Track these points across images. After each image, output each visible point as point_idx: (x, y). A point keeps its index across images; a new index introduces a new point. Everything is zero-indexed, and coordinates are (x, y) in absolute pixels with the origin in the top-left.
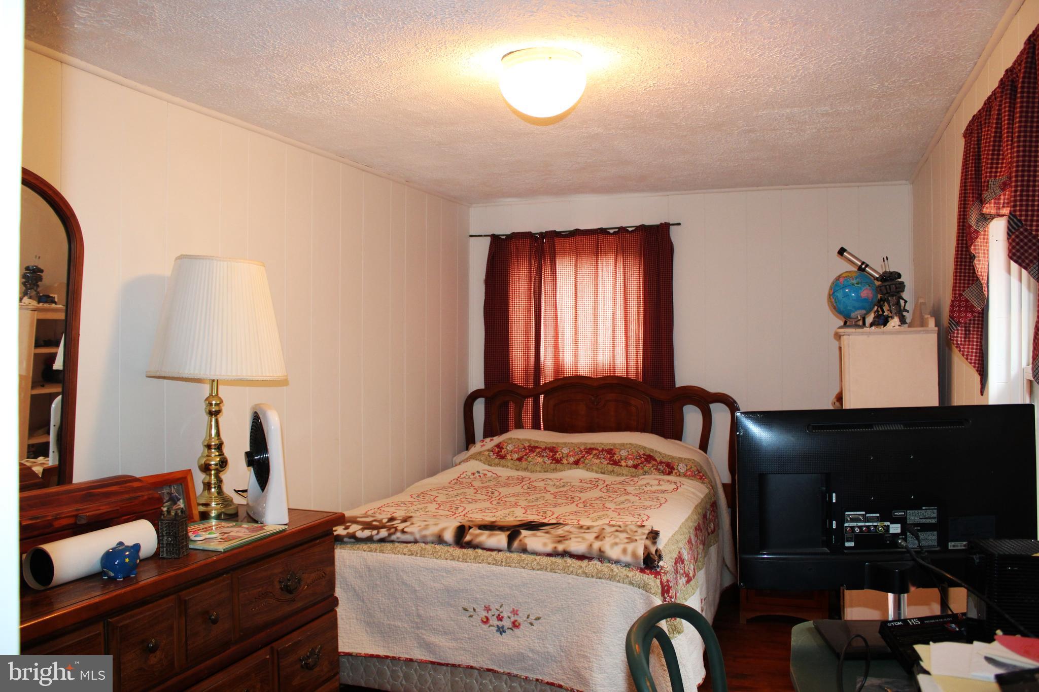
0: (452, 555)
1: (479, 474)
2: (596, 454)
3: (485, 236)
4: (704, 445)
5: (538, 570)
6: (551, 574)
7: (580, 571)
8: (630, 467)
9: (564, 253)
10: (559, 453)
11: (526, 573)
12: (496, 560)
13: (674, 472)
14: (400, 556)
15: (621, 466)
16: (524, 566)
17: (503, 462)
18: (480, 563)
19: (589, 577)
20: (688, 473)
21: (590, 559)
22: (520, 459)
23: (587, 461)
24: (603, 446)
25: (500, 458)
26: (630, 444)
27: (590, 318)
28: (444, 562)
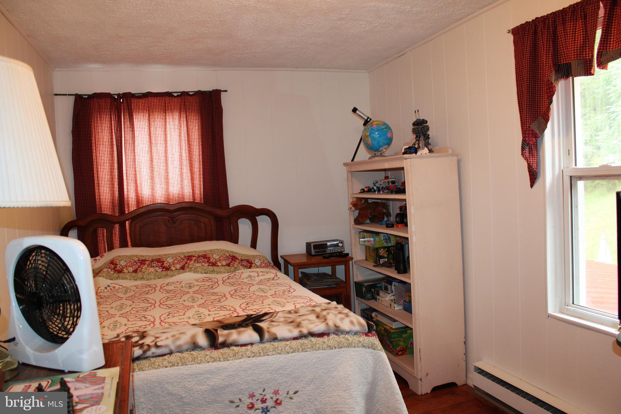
0: (211, 357)
1: (110, 288)
2: (195, 260)
3: (69, 95)
4: (254, 245)
5: (292, 352)
6: (303, 353)
7: (325, 346)
8: (224, 266)
9: (139, 110)
10: (166, 262)
11: (282, 358)
12: (254, 353)
13: (253, 265)
14: (161, 369)
15: (218, 266)
16: (279, 352)
17: (121, 275)
18: (241, 358)
19: (332, 349)
20: (263, 265)
21: (328, 334)
22: (135, 271)
23: (190, 266)
24: (197, 254)
25: (118, 273)
26: (216, 249)
27: (163, 159)
28: (207, 365)
